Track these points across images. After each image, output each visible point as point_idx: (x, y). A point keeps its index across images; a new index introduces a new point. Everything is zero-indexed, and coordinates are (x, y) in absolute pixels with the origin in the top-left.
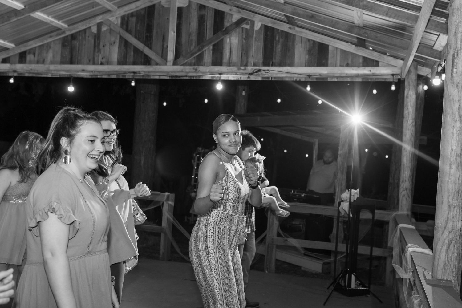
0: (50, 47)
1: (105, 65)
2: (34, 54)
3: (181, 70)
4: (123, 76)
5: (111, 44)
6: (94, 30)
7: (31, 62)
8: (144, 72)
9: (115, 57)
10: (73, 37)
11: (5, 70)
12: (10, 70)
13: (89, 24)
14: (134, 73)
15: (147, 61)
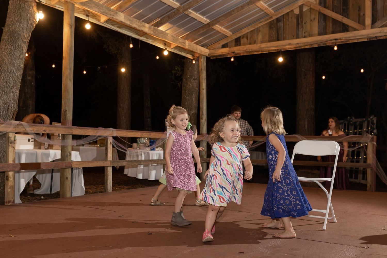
0: (260, 31)
1: (308, 37)
2: (247, 38)
3: (379, 31)
4: (324, 44)
5: (312, 21)
6: (297, 11)
7: (244, 44)
8: (345, 38)
9: (315, 30)
10: (278, 20)
11: (226, 52)
12: (230, 52)
13: (292, 7)
14: (336, 39)
15: (345, 28)
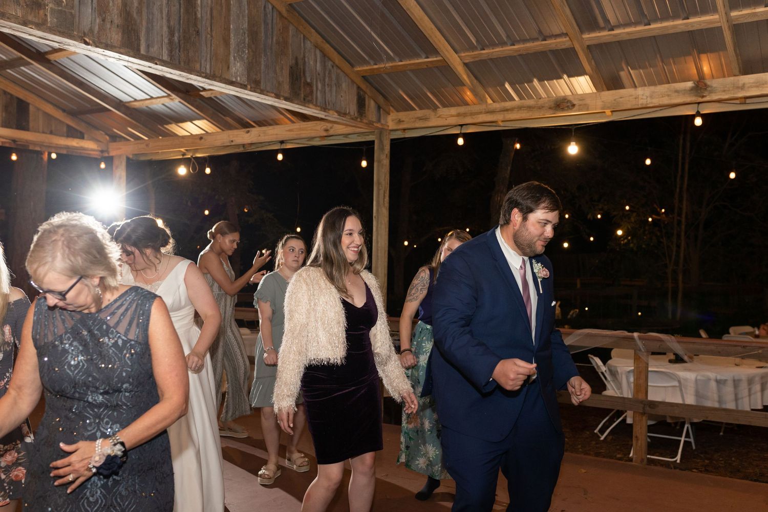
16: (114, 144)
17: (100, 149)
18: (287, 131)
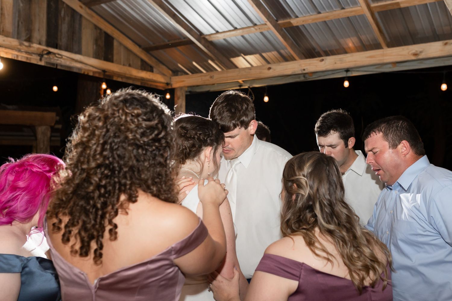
16: (177, 77)
17: (166, 82)
18: (368, 57)
